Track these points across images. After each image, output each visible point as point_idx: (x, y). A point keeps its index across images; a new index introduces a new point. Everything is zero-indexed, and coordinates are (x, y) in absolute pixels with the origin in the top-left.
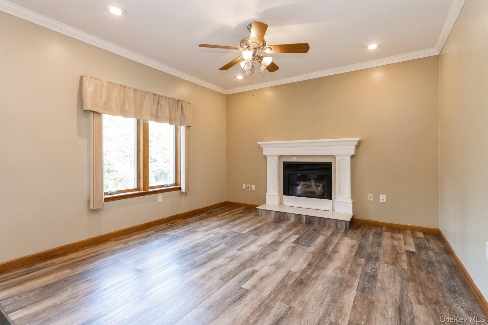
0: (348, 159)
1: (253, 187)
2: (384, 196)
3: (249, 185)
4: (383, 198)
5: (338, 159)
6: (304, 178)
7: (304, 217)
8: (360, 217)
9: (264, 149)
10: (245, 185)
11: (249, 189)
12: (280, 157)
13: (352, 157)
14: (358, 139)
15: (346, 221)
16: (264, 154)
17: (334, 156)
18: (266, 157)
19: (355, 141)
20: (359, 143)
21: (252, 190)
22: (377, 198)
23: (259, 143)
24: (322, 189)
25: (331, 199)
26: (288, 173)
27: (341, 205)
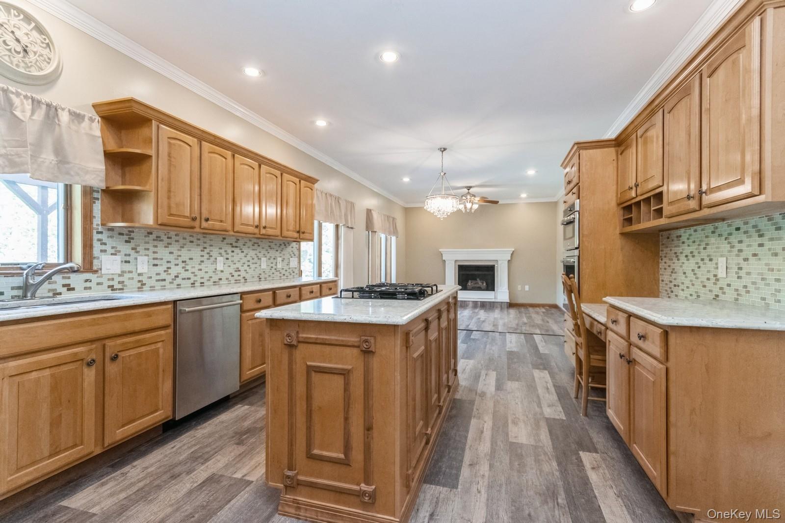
0: (506, 262)
2: (528, 286)
4: (527, 288)
5: (499, 262)
6: (474, 278)
7: (479, 303)
8: (513, 302)
9: (443, 255)
12: (456, 261)
13: (509, 261)
14: (513, 249)
15: (507, 302)
16: (444, 259)
17: (497, 261)
18: (444, 260)
19: (511, 251)
20: (513, 252)
22: (523, 288)
23: (440, 250)
24: (487, 284)
25: (494, 290)
26: (461, 273)
27: (501, 294)
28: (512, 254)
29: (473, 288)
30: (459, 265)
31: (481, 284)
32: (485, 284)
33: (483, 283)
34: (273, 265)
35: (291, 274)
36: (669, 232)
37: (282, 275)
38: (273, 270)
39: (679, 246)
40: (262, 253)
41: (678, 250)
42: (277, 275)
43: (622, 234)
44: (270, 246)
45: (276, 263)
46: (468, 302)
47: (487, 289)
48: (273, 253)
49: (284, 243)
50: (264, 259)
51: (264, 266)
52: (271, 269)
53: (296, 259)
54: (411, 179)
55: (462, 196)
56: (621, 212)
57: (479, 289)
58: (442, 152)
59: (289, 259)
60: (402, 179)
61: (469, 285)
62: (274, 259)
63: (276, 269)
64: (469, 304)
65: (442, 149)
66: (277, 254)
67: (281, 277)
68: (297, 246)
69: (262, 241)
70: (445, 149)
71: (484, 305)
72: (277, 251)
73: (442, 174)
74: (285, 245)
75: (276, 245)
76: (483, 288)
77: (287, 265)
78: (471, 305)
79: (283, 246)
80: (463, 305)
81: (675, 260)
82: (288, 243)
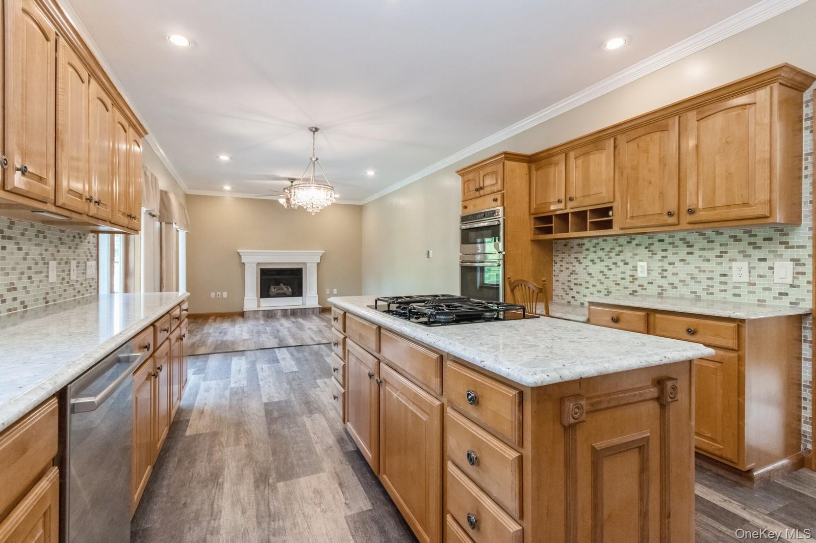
0: (316, 265)
1: (225, 295)
2: (336, 290)
3: (219, 293)
5: (308, 265)
6: (277, 283)
8: (322, 307)
9: (242, 257)
10: (214, 293)
11: (220, 297)
12: (258, 264)
13: (318, 263)
14: (324, 251)
16: (243, 262)
17: (305, 264)
19: (321, 253)
20: (323, 254)
21: (224, 297)
23: (239, 251)
24: (292, 289)
25: (302, 296)
26: (264, 277)
27: (310, 299)
28: (321, 257)
29: (276, 294)
30: (261, 269)
31: (286, 289)
32: (290, 290)
33: (288, 289)
34: (64, 275)
35: (87, 290)
36: (567, 241)
37: (75, 292)
38: (65, 284)
39: (581, 252)
40: (50, 252)
41: (581, 256)
42: (70, 294)
43: (534, 241)
44: (60, 239)
45: (69, 271)
46: (276, 311)
47: (294, 295)
48: (65, 253)
49: (79, 234)
50: (53, 264)
51: (53, 277)
52: (62, 283)
53: (94, 263)
54: (231, 158)
55: (284, 189)
56: (533, 221)
57: (284, 295)
58: (314, 132)
59: (86, 263)
60: (218, 157)
61: (272, 291)
62: (66, 263)
63: (68, 282)
64: (277, 313)
65: (314, 129)
66: (70, 253)
67: (75, 296)
68: (94, 240)
69: (49, 229)
70: (317, 130)
71: (293, 313)
72: (70, 248)
73: (314, 159)
74: (80, 238)
75: (68, 236)
76: (288, 294)
77: (83, 273)
78: (279, 314)
79: (77, 240)
80: (270, 315)
81: (577, 264)
82: (84, 235)
